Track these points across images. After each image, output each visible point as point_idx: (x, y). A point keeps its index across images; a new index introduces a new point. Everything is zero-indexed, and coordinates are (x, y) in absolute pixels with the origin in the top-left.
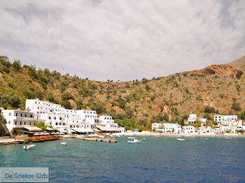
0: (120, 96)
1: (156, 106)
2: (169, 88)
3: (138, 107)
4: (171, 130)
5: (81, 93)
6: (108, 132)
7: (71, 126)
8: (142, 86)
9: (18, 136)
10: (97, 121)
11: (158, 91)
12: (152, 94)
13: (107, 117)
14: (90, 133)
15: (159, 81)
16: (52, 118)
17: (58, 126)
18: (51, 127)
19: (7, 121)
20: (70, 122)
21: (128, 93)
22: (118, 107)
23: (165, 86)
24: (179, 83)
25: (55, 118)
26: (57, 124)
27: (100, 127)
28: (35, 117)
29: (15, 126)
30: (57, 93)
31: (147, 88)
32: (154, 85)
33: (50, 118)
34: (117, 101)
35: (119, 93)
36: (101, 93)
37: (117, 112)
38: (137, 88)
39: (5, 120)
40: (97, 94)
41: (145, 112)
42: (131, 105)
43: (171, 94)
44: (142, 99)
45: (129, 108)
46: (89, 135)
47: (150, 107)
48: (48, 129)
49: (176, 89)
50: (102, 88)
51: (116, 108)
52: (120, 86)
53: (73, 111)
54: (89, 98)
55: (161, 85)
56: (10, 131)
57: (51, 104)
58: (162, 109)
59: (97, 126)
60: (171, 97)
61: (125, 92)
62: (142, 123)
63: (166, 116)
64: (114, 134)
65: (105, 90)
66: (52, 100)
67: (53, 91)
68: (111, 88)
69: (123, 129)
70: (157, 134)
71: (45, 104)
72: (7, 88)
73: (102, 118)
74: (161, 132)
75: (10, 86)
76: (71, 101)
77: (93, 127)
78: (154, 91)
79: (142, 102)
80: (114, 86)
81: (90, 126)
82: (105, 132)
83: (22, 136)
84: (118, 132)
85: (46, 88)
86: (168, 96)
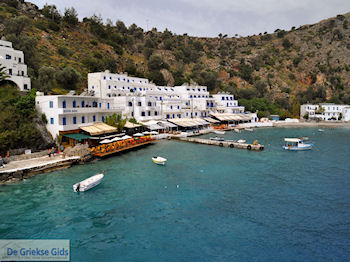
0: (242, 61)
1: (303, 75)
2: (324, 42)
3: (272, 77)
4: (337, 116)
5: (178, 58)
6: (231, 123)
7: (168, 116)
8: (276, 41)
9: (69, 149)
10: (210, 105)
11: (305, 48)
12: (294, 53)
13: (225, 96)
14: (200, 127)
15: (306, 32)
16: (135, 103)
17: (147, 117)
18: (133, 121)
19: (48, 118)
20: (166, 109)
21: (255, 54)
22: (239, 79)
23: (317, 40)
24: (343, 31)
25: (140, 104)
26: (143, 114)
27: (217, 114)
28: (104, 106)
29: (62, 128)
30: (139, 60)
31: (287, 45)
32: (298, 39)
33: (130, 104)
34: (237, 67)
35: (239, 55)
36: (210, 56)
37: (240, 86)
38: (268, 45)
39: (44, 117)
40: (204, 59)
41: (285, 84)
42: (261, 74)
43: (328, 54)
44: (277, 64)
45: (257, 78)
46: (201, 131)
47: (292, 77)
48: (129, 125)
49: (338, 43)
50: (211, 47)
51: (237, 80)
52: (239, 43)
53: (169, 88)
54: (193, 65)
55: (310, 38)
56: (54, 137)
57: (131, 79)
58: (314, 80)
59: (212, 113)
60: (329, 57)
61: (249, 53)
62: (282, 104)
63: (321, 91)
64: (241, 126)
65: (216, 51)
66: (132, 72)
67: (133, 58)
68: (224, 47)
69: (254, 115)
70: (312, 124)
71: (121, 80)
72: (56, 57)
73: (217, 98)
74: (319, 120)
75: (61, 52)
76: (164, 72)
77: (204, 115)
78: (298, 49)
79: (278, 69)
80: (229, 43)
81: (199, 114)
82: (226, 122)
83: (78, 147)
84: (246, 122)
85: (121, 53)
86: (324, 57)
